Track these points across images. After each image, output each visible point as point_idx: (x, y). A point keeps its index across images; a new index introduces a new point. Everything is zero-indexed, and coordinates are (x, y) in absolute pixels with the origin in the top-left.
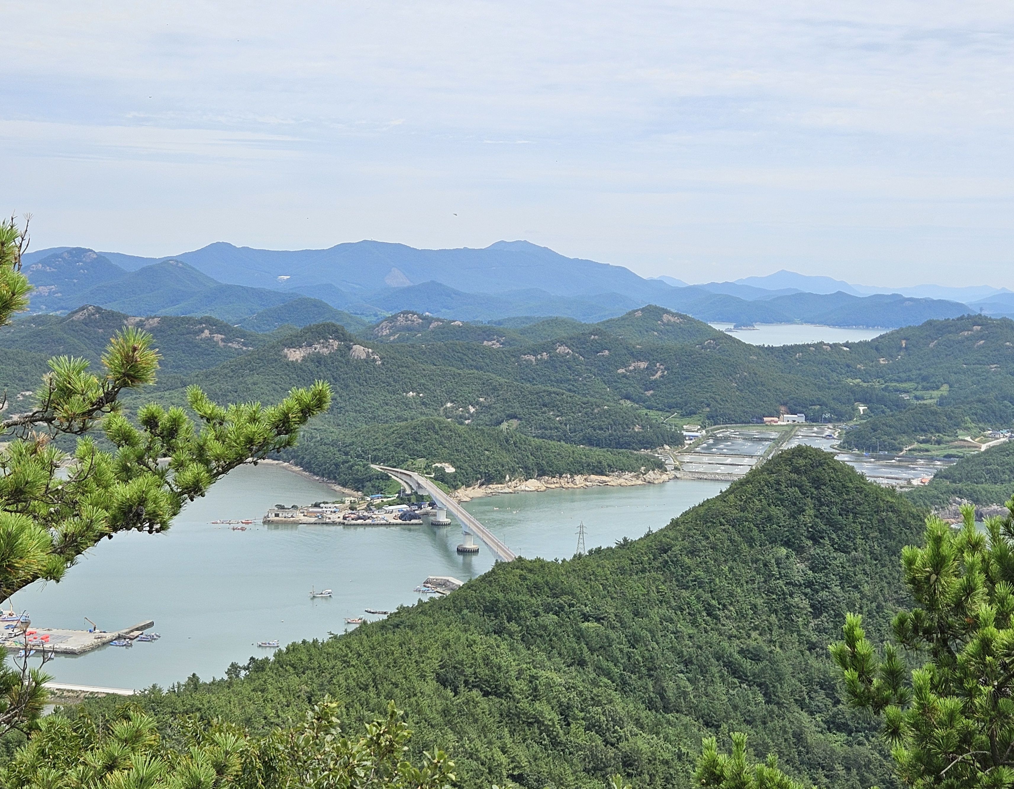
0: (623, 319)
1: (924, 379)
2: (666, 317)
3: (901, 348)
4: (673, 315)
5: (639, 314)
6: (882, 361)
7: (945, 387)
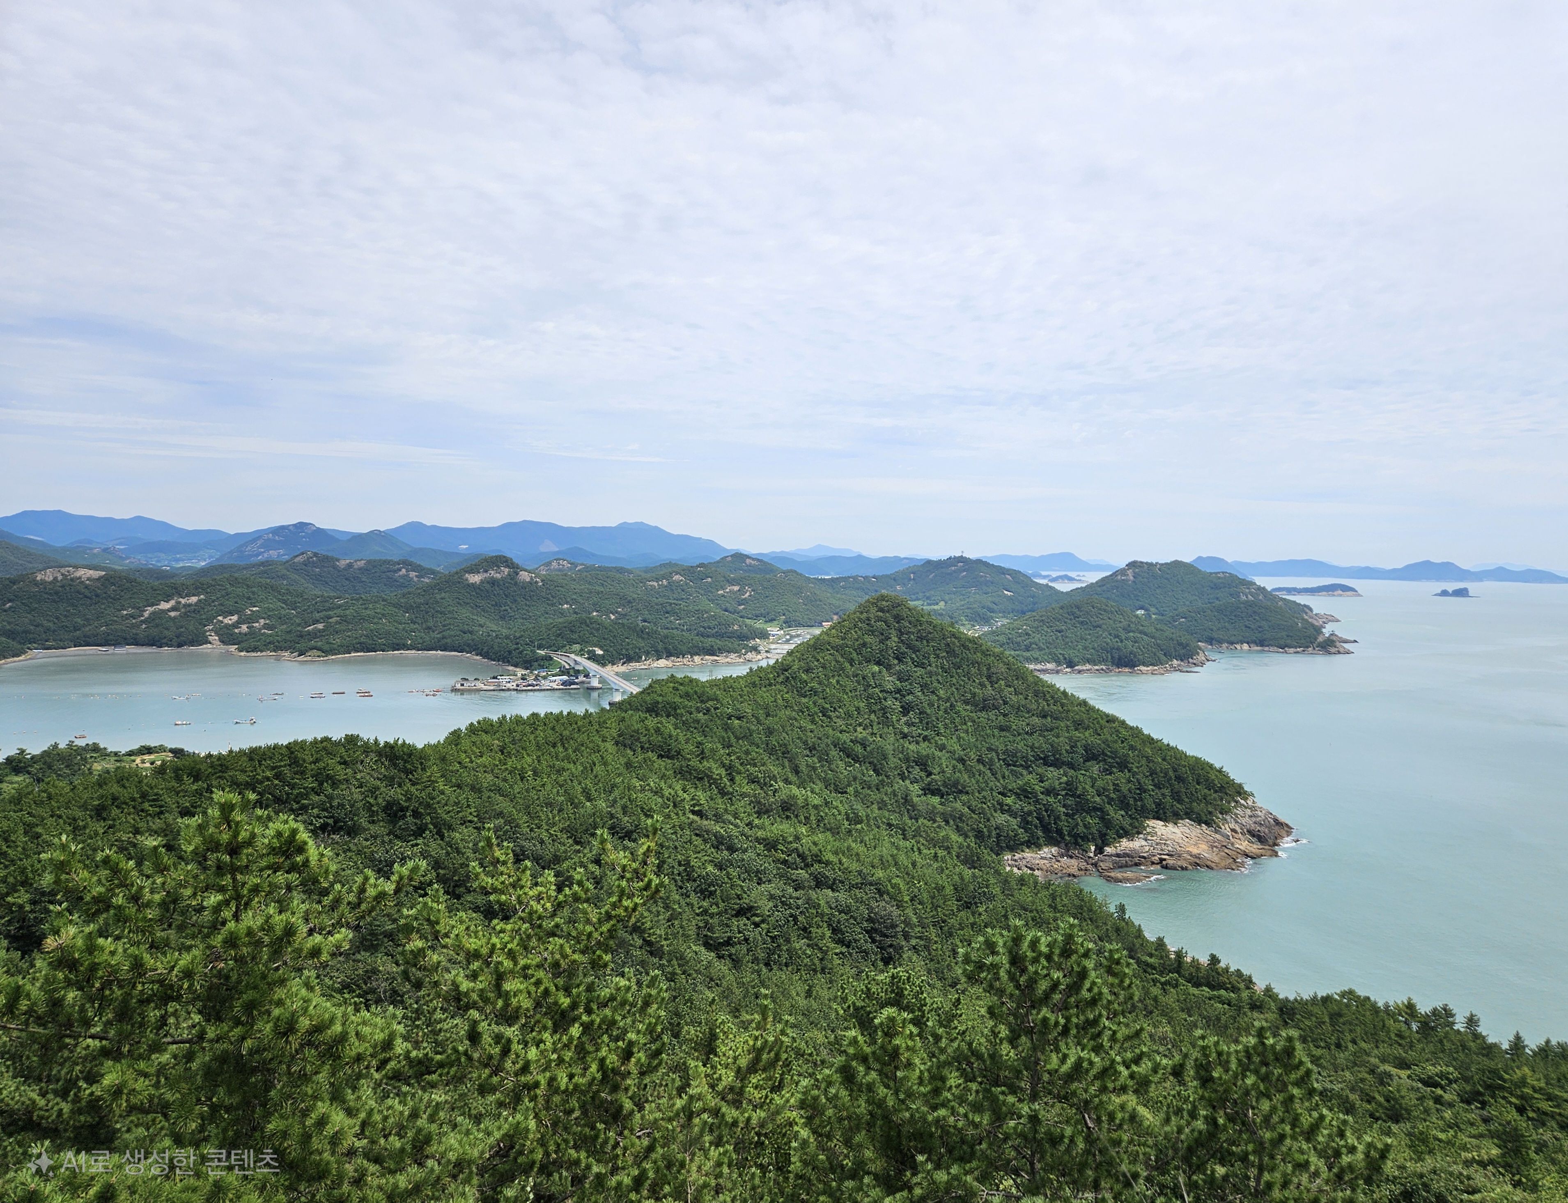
0: (718, 562)
1: (928, 598)
2: (748, 561)
3: (910, 579)
4: (753, 559)
5: (729, 559)
6: (898, 588)
7: (942, 604)
